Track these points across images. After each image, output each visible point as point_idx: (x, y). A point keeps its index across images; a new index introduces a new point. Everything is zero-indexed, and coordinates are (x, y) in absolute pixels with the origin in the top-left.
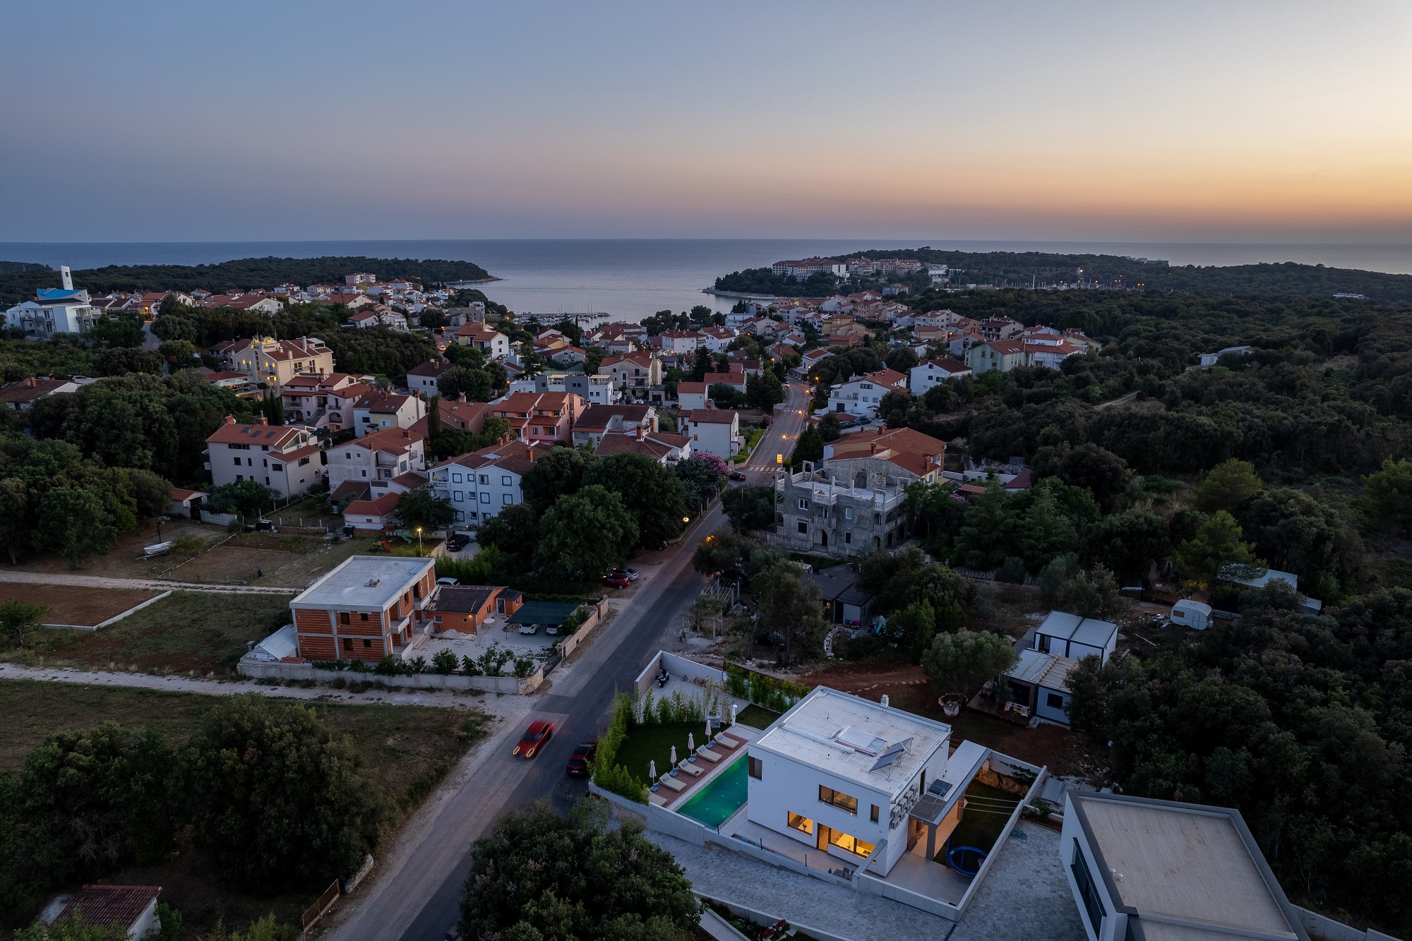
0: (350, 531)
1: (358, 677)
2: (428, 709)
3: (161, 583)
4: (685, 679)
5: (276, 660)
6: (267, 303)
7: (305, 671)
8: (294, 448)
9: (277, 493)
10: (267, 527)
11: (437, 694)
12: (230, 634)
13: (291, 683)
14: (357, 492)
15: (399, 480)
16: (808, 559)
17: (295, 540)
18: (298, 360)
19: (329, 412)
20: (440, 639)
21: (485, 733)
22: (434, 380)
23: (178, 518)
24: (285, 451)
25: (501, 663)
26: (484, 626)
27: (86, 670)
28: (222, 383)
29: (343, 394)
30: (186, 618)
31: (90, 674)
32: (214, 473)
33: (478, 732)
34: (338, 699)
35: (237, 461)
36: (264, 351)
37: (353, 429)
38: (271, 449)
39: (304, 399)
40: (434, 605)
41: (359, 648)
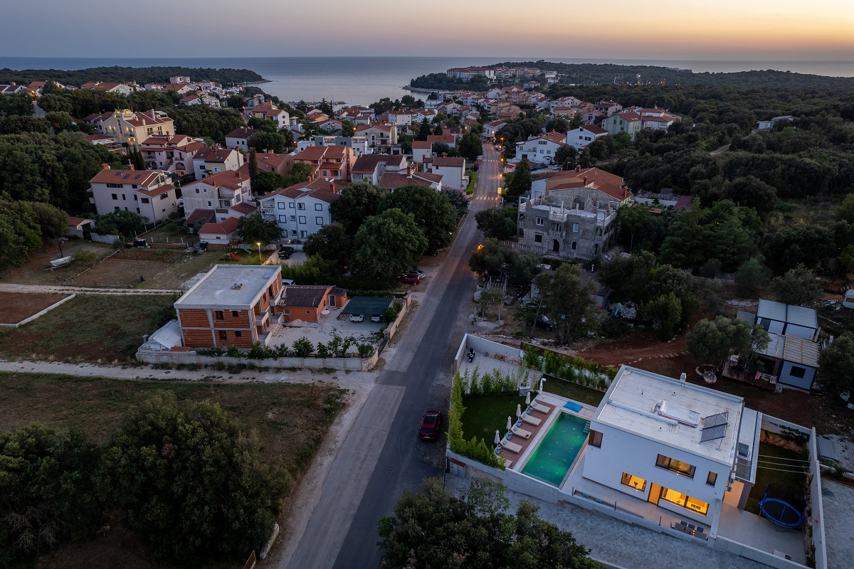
0: (204, 246)
1: (234, 361)
2: (294, 386)
3: (66, 288)
4: (487, 355)
5: (167, 349)
6: (121, 87)
7: (190, 357)
8: (156, 187)
9: (146, 219)
10: (143, 244)
11: (299, 372)
12: (126, 327)
13: (180, 367)
14: (205, 217)
15: (235, 208)
16: (546, 261)
17: (165, 253)
18: (150, 126)
19: (175, 162)
20: (291, 327)
21: (344, 404)
22: (245, 141)
23: (74, 239)
24: (150, 189)
25: (346, 347)
26: (323, 316)
27: (13, 361)
28: (95, 142)
29: (185, 149)
30: (89, 315)
31: (16, 363)
32: (97, 205)
33: (338, 404)
34: (221, 379)
35: (115, 197)
36: (125, 119)
37: (193, 174)
38: (139, 187)
39: (157, 153)
40: (283, 301)
41: (232, 337)
